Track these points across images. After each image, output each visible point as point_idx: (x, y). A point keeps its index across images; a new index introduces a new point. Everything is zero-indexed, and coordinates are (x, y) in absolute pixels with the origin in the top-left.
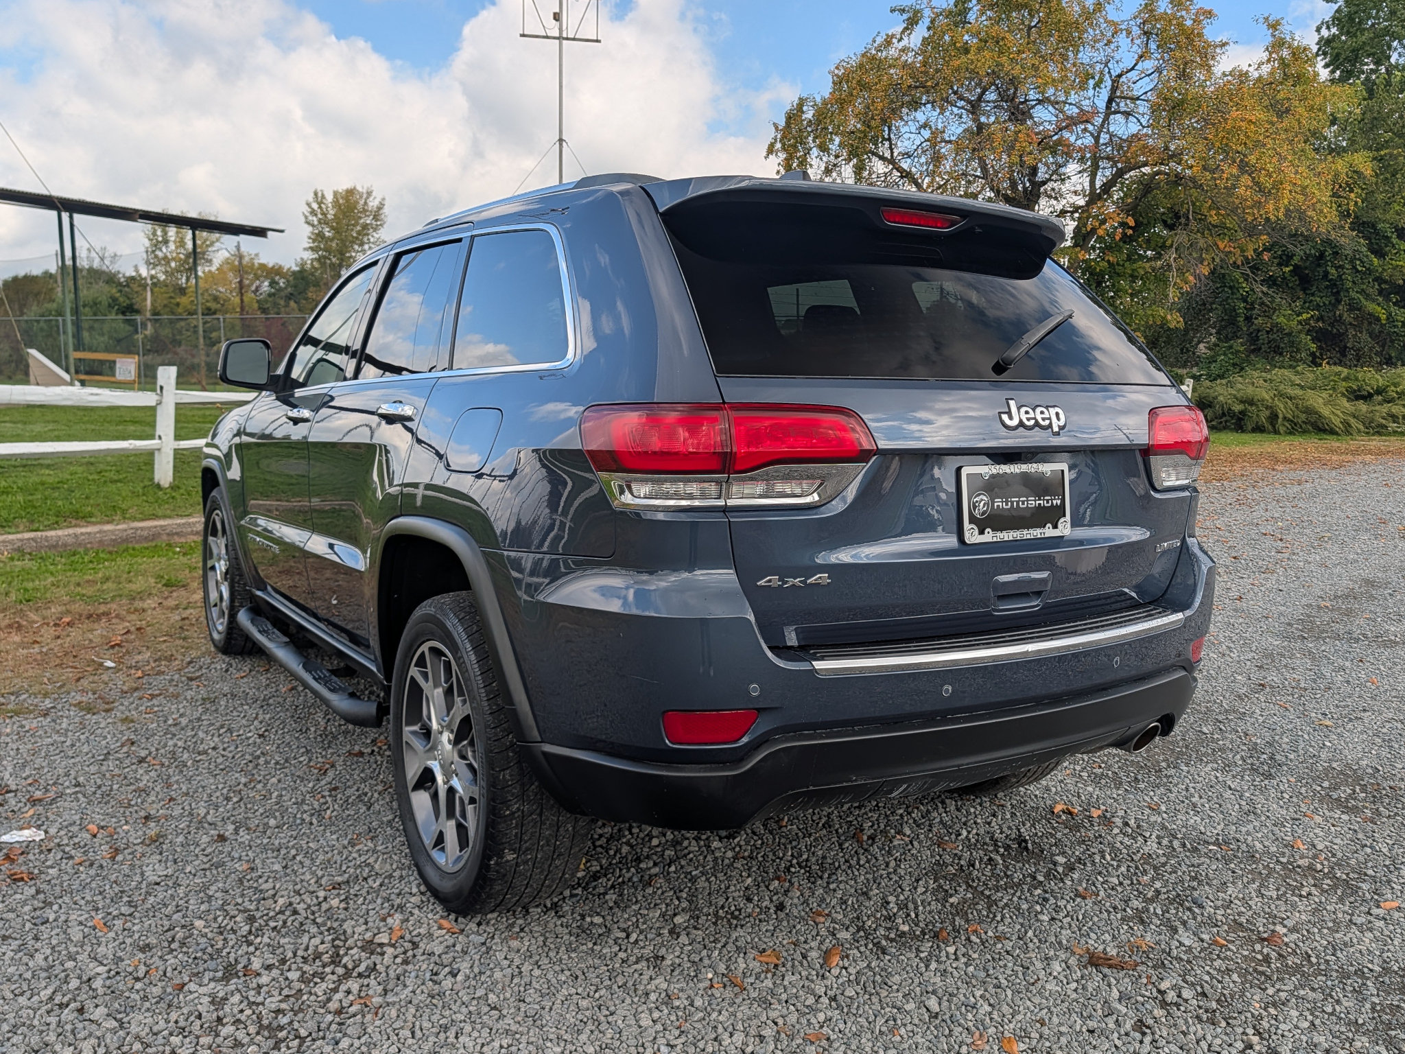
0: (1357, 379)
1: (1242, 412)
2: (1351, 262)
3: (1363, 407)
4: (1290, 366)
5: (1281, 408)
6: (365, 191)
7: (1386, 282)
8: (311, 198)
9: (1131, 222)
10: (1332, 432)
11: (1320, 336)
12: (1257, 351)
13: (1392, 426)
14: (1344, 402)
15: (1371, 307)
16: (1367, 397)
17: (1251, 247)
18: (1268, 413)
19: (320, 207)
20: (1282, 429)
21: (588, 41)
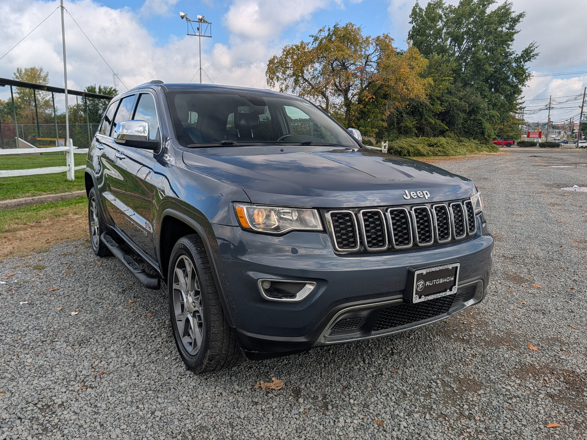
0: (429, 141)
1: (401, 151)
2: (425, 107)
3: (432, 148)
4: (411, 137)
5: (411, 149)
6: (39, 69)
7: (434, 112)
8: (16, 72)
9: (375, 97)
10: (424, 155)
11: (418, 129)
12: (400, 133)
13: (439, 153)
14: (427, 147)
15: (431, 120)
16: (432, 146)
17: (404, 104)
18: (407, 151)
19: (20, 75)
20: (412, 155)
21: (208, 37)
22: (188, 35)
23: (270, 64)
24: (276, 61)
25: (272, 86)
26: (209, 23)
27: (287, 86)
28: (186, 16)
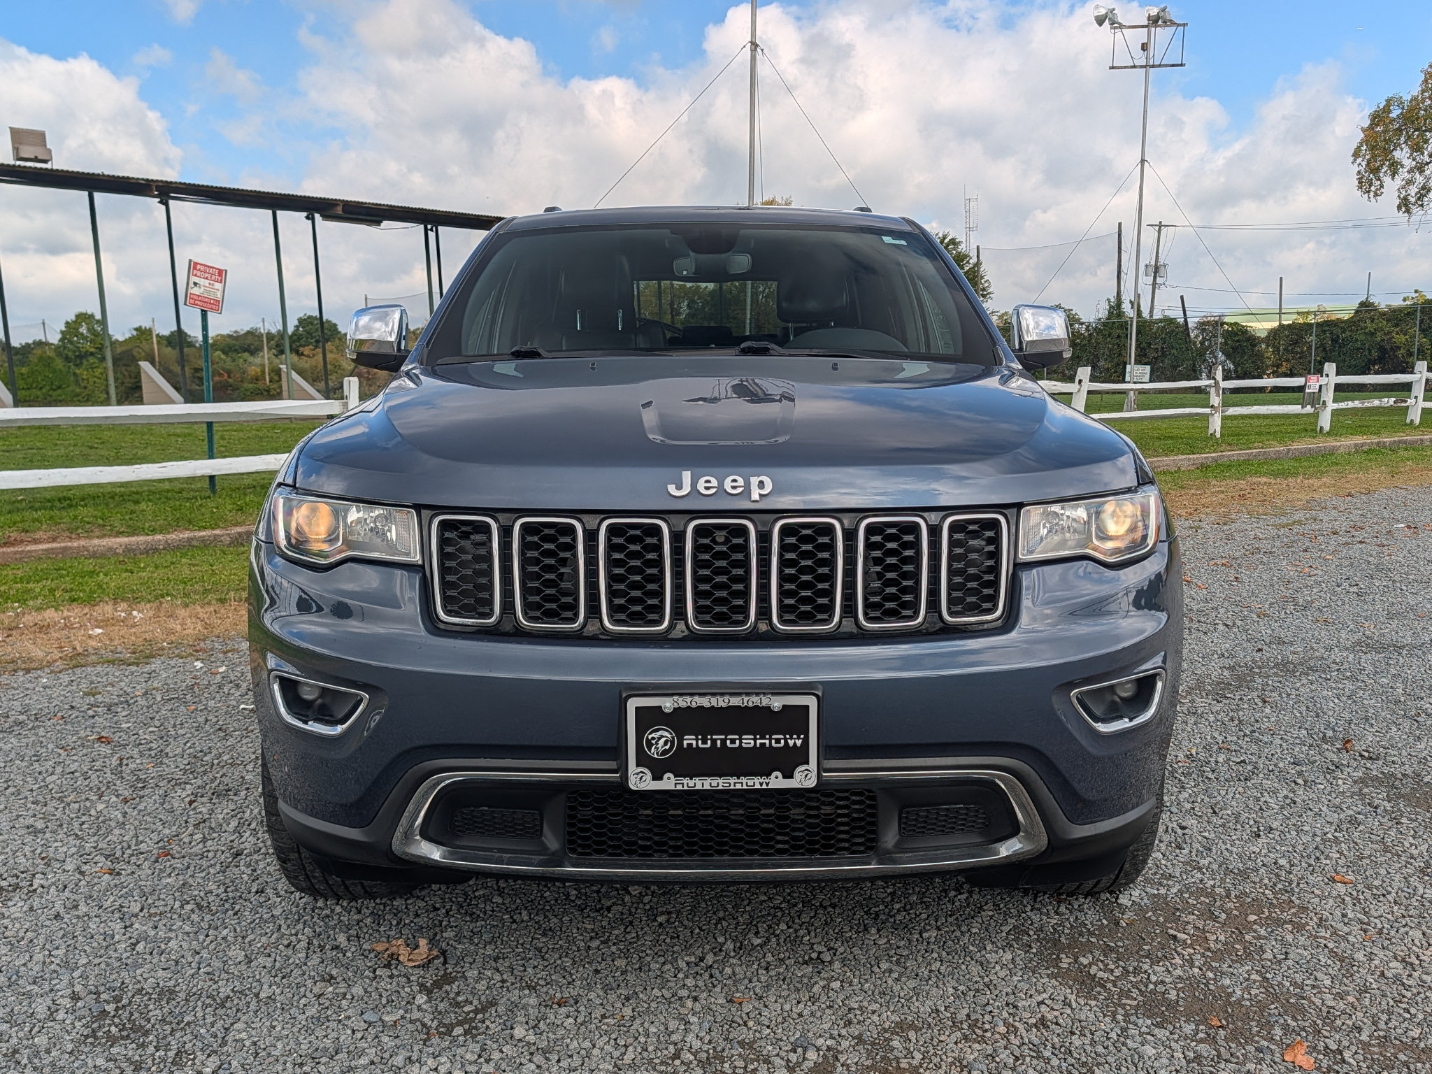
21: (1173, 65)
22: (1112, 68)
23: (1373, 124)
24: (1395, 112)
25: (1372, 194)
26: (1179, 25)
27: (1423, 188)
28: (1110, 15)
